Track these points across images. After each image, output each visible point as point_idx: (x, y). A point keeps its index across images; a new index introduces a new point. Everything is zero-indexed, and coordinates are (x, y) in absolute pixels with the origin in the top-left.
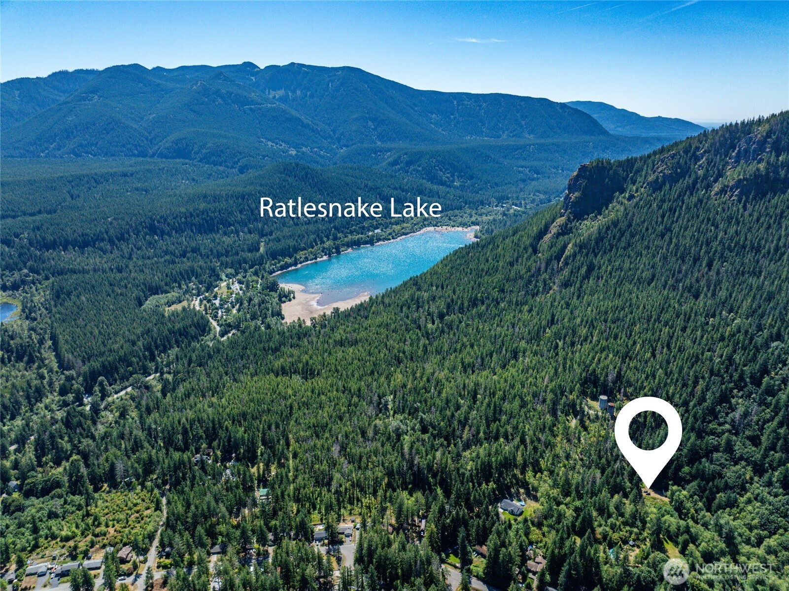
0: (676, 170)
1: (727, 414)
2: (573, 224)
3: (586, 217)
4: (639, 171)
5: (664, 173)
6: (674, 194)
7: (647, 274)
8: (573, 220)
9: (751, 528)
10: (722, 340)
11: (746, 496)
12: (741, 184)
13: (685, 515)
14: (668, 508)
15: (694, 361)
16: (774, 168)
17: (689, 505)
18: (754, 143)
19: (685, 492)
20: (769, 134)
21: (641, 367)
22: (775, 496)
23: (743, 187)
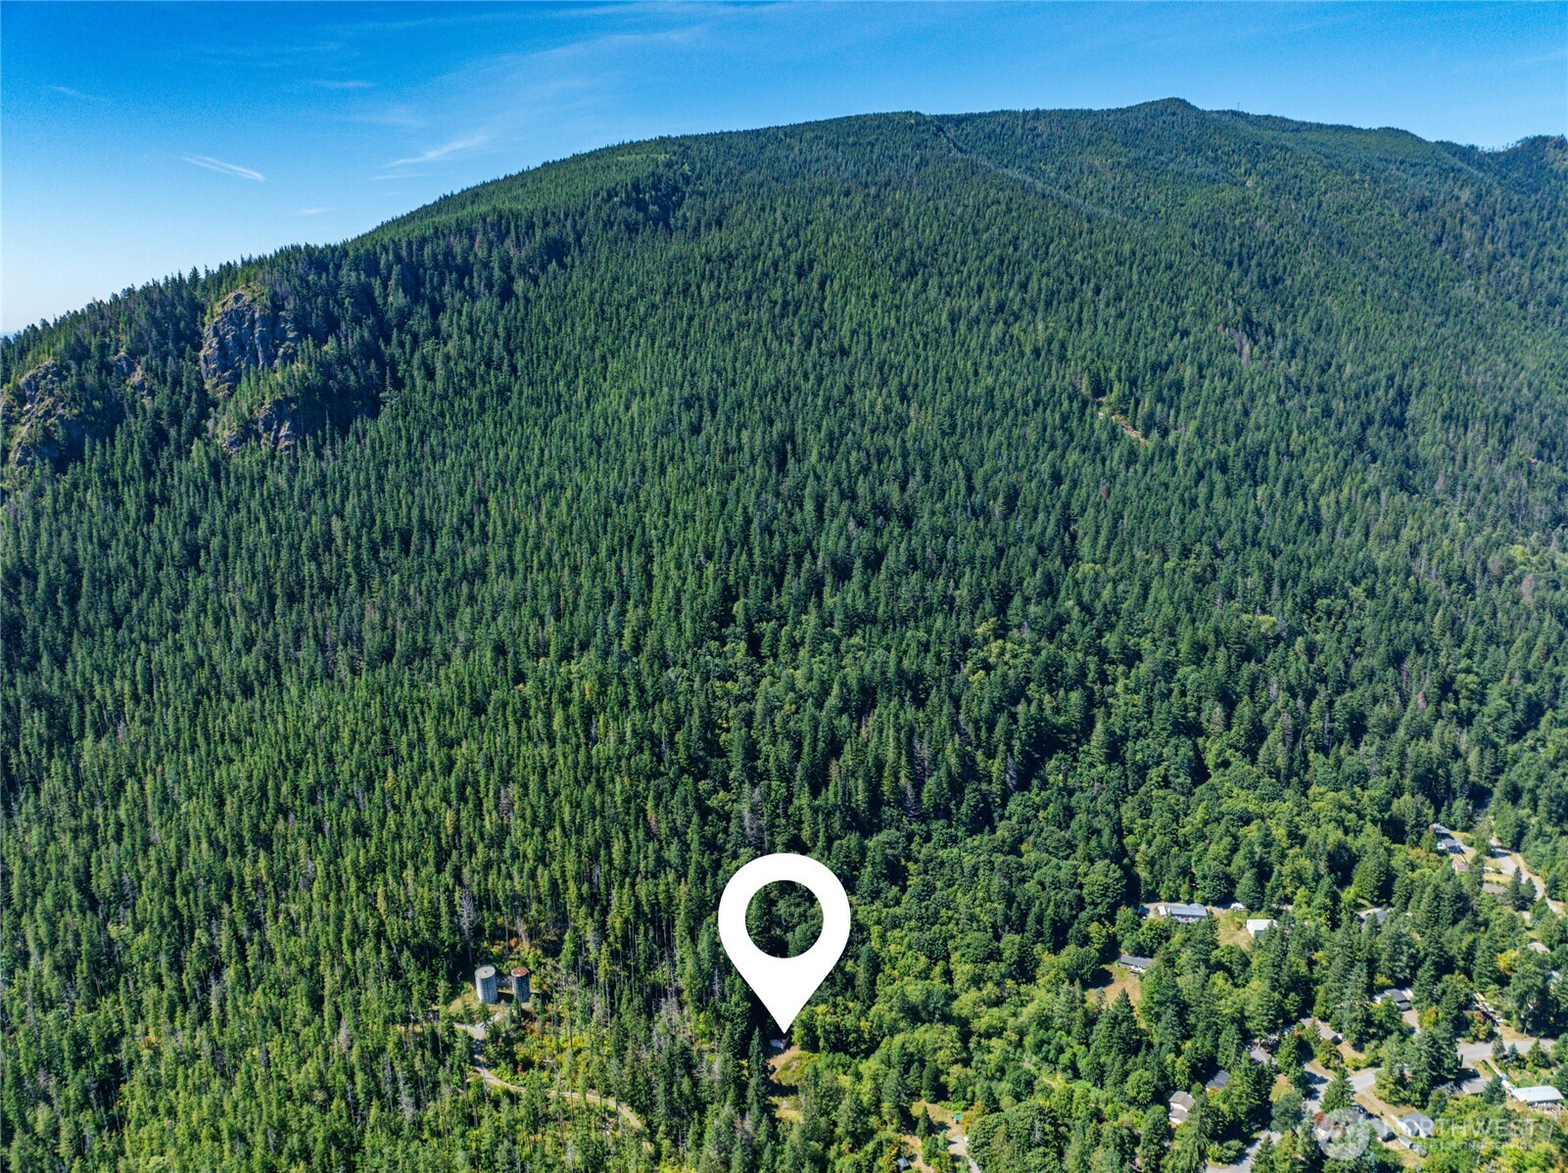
0: (89, 404)
1: (726, 831)
5: (60, 417)
6: (130, 462)
9: (925, 975)
10: (588, 714)
11: (874, 936)
12: (287, 410)
13: (856, 1043)
14: (822, 1059)
15: (591, 773)
16: (325, 368)
17: (849, 1021)
18: (253, 322)
19: (821, 1008)
20: (277, 304)
21: (507, 853)
22: (898, 903)
23: (294, 417)
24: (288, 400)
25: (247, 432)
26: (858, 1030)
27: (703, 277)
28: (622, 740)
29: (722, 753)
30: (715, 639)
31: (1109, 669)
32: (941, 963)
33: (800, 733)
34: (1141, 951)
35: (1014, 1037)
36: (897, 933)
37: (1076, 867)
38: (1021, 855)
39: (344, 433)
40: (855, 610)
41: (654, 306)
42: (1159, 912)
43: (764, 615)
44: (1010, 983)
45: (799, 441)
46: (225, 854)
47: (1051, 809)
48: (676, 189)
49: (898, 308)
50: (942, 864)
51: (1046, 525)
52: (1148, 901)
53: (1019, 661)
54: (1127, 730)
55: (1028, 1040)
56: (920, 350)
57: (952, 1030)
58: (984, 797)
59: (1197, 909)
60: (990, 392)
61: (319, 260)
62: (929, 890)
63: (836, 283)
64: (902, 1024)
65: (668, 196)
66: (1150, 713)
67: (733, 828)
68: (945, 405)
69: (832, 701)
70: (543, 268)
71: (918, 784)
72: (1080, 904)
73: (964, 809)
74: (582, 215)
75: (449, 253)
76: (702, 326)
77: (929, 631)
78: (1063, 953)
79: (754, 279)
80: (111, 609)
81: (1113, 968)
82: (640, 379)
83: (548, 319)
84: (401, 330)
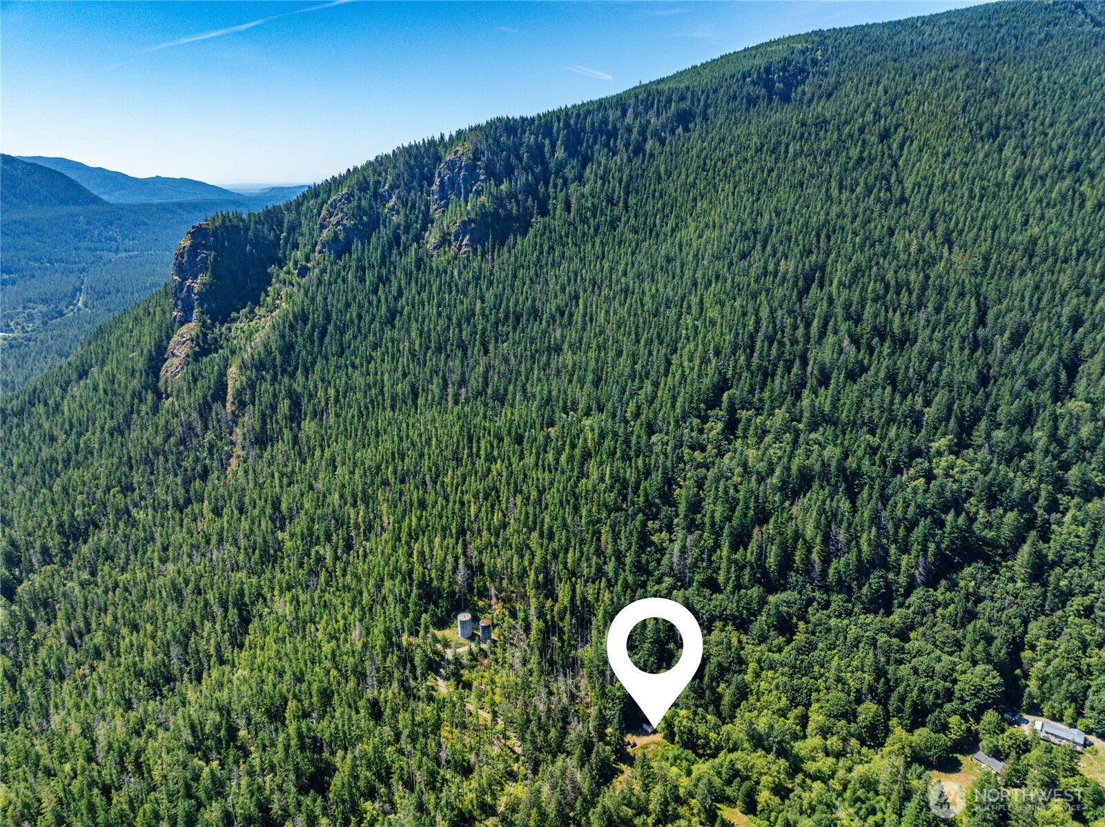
0: (361, 219)
1: (659, 561)
2: (217, 331)
3: (234, 315)
4: (293, 228)
5: (344, 225)
6: (375, 256)
7: (402, 388)
8: (213, 325)
9: (783, 713)
10: (587, 455)
11: (750, 670)
12: (469, 228)
13: (704, 747)
14: (674, 750)
15: (574, 500)
16: (499, 201)
17: (702, 729)
18: (460, 168)
19: (683, 713)
20: (477, 155)
21: (500, 541)
22: (780, 650)
23: (472, 233)
24: (471, 221)
25: (444, 241)
26: (706, 737)
27: (794, 138)
28: (602, 480)
29: (673, 504)
30: (699, 417)
31: (1063, 499)
32: (800, 708)
33: (737, 501)
34: (997, 754)
35: (839, 787)
36: (770, 673)
37: (955, 664)
38: (907, 640)
39: (502, 244)
40: (822, 412)
41: (746, 160)
42: (1034, 726)
43: (747, 405)
44: (854, 742)
45: (828, 269)
46: (345, 504)
47: (951, 608)
48: (802, 70)
49: (966, 165)
50: (829, 630)
51: (1045, 362)
52: (1029, 712)
53: (965, 477)
54: (1061, 557)
55: (848, 794)
56: (976, 202)
57: (783, 763)
58: (888, 585)
59: (1077, 736)
60: (1034, 241)
61: (511, 127)
62: (812, 647)
63: (915, 143)
64: (746, 745)
65: (795, 75)
66: (1092, 547)
67: (665, 561)
68: (983, 249)
69: (774, 480)
70: (673, 132)
71: (826, 562)
72: (949, 695)
73: (865, 590)
74: (715, 91)
75: (605, 122)
76: (779, 177)
77: (883, 438)
78: (917, 732)
79: (839, 139)
80: (341, 345)
81: (965, 760)
82: (715, 216)
83: (662, 169)
84: (557, 174)
